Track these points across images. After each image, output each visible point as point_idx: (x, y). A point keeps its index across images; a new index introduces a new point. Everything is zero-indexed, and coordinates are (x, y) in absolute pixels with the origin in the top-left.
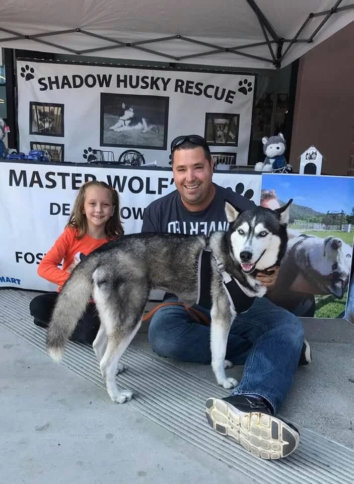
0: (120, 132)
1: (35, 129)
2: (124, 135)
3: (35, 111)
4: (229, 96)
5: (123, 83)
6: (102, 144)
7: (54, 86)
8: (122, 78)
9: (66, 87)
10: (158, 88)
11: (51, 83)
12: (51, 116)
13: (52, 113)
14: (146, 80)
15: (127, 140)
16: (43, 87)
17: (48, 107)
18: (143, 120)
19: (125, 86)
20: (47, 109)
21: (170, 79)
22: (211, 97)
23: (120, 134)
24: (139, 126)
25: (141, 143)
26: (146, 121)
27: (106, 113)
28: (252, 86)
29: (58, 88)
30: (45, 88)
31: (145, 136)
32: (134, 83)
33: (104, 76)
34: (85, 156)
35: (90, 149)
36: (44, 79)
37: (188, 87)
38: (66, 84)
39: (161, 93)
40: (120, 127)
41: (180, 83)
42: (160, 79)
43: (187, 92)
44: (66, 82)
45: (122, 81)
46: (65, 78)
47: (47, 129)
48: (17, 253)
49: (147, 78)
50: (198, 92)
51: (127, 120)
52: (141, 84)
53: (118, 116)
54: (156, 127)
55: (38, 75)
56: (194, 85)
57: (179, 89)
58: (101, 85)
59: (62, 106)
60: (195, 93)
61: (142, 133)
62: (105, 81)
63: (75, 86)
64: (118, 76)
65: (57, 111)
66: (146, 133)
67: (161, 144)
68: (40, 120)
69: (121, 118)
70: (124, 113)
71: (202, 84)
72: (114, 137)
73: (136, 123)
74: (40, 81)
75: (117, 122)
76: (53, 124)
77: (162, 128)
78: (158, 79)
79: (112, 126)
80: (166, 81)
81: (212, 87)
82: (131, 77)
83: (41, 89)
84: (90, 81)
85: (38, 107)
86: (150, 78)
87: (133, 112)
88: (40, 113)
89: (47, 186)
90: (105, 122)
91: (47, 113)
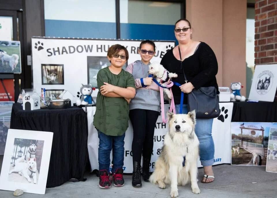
1: (45, 81)
3: (45, 70)
4: (161, 54)
5: (100, 50)
7: (57, 53)
8: (99, 47)
9: (65, 53)
11: (55, 52)
12: (55, 72)
13: (56, 70)
16: (50, 54)
17: (54, 67)
19: (102, 51)
20: (52, 68)
21: (128, 46)
27: (90, 68)
29: (59, 54)
33: (89, 46)
34: (78, 96)
36: (50, 49)
41: (133, 49)
44: (64, 50)
46: (64, 48)
47: (53, 81)
48: (126, 151)
53: (97, 70)
55: (45, 47)
57: (133, 52)
58: (87, 51)
59: (63, 65)
62: (89, 49)
63: (70, 53)
64: (97, 46)
65: (59, 69)
74: (48, 51)
79: (94, 76)
82: (104, 46)
83: (49, 56)
85: (47, 67)
88: (48, 71)
90: (90, 74)
91: (53, 70)
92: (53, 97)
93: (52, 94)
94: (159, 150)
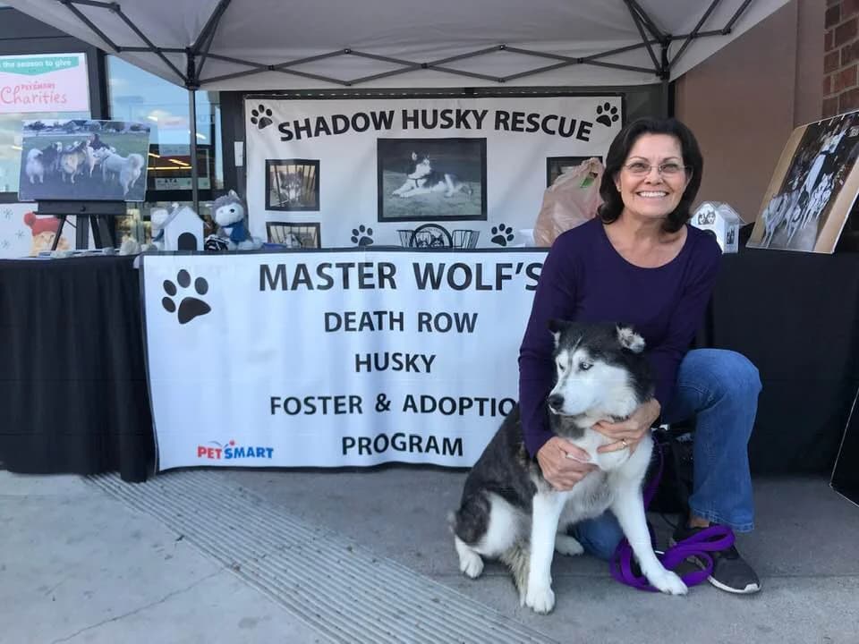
0: (409, 198)
1: (274, 202)
2: (416, 202)
3: (274, 174)
4: (582, 130)
5: (412, 123)
6: (381, 219)
7: (303, 133)
8: (411, 114)
9: (322, 133)
10: (468, 126)
11: (298, 129)
12: (299, 179)
13: (301, 174)
14: (448, 115)
15: (422, 209)
16: (286, 136)
17: (294, 166)
18: (447, 177)
19: (416, 126)
20: (292, 169)
21: (487, 111)
22: (553, 133)
23: (409, 201)
24: (440, 187)
25: (444, 212)
26: (451, 178)
27: (387, 169)
28: (619, 113)
29: (309, 135)
30: (290, 137)
31: (451, 201)
32: (430, 121)
33: (383, 114)
34: (354, 240)
35: (362, 228)
36: (287, 124)
37: (515, 121)
38: (322, 129)
39: (473, 133)
40: (409, 191)
41: (502, 117)
42: (471, 113)
43: (514, 128)
44: (321, 126)
45: (410, 119)
46: (320, 120)
47: (293, 201)
48: (273, 399)
49: (450, 111)
50: (532, 127)
51: (421, 179)
52: (441, 121)
53: (405, 175)
54: (466, 185)
55: (278, 118)
56: (525, 119)
57: (502, 125)
58: (378, 127)
59: (316, 163)
60: (528, 130)
61: (447, 197)
62: (384, 120)
63: (336, 131)
64: (405, 112)
65: (308, 171)
66: (453, 196)
67: (477, 210)
68: (283, 187)
69: (410, 176)
70: (415, 169)
71: (538, 116)
72: (401, 206)
73: (436, 182)
74: (281, 128)
75: (405, 182)
76: (302, 192)
77: (478, 188)
78: (467, 112)
79: (395, 189)
80: (480, 114)
81: (556, 117)
82: (424, 112)
83: (283, 139)
84: (360, 122)
85: (283, 168)
86: (454, 112)
87: (431, 165)
88: (282, 176)
89: (320, 287)
90: (386, 184)
91: (292, 174)
92: (293, 240)
93: (291, 233)
94: (382, 398)
